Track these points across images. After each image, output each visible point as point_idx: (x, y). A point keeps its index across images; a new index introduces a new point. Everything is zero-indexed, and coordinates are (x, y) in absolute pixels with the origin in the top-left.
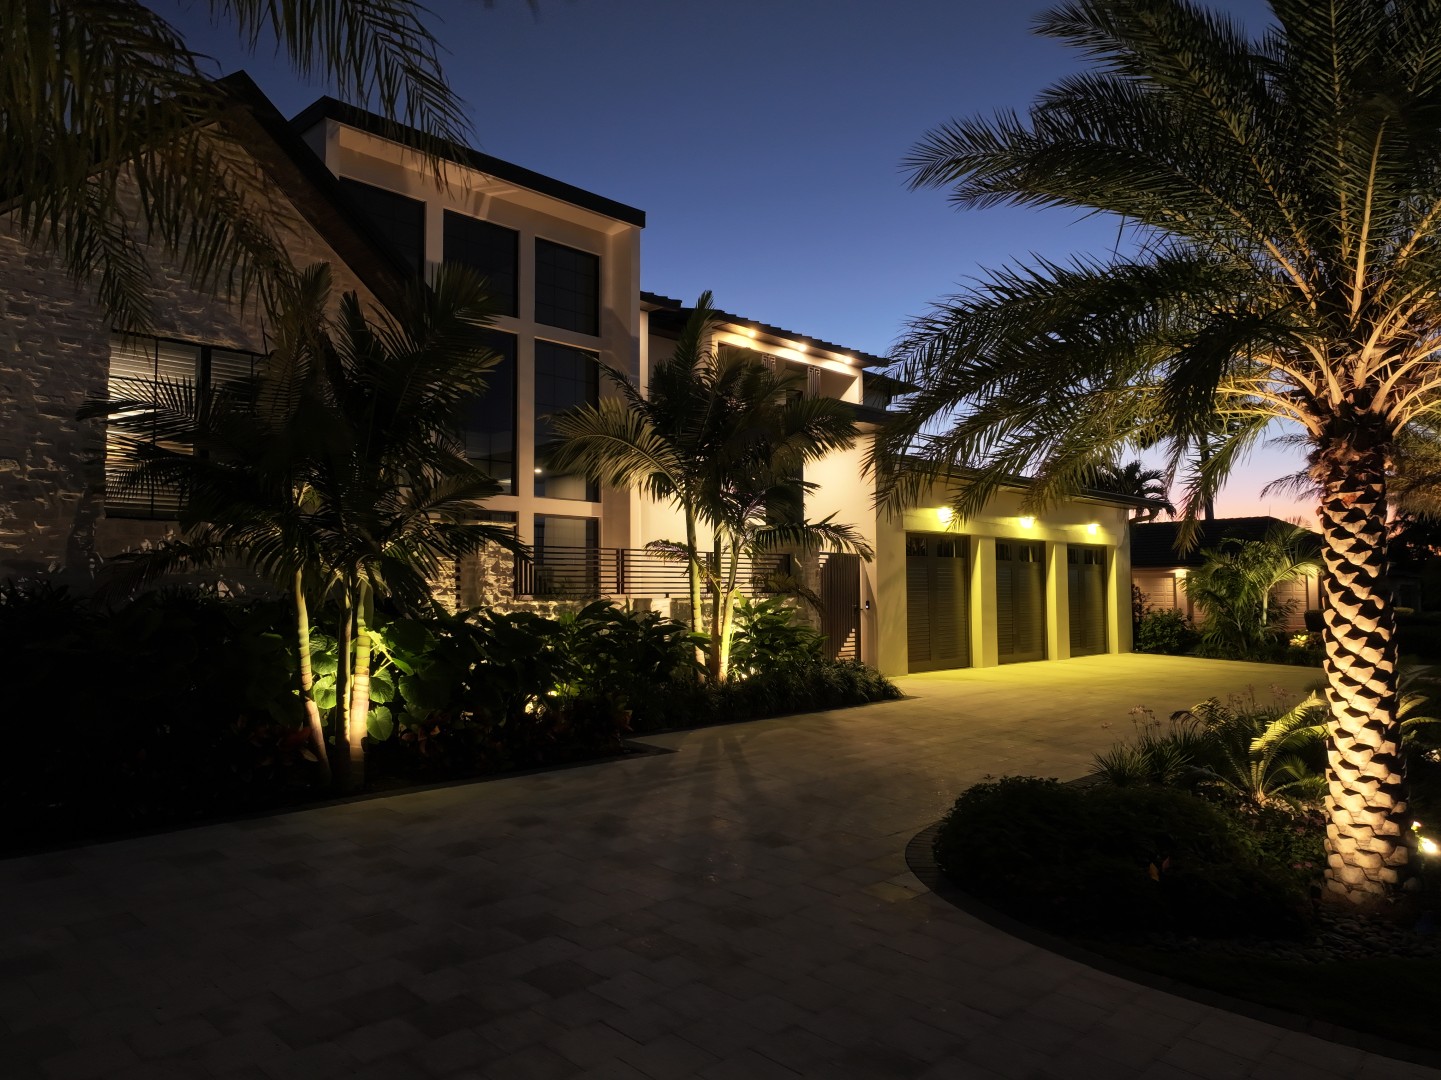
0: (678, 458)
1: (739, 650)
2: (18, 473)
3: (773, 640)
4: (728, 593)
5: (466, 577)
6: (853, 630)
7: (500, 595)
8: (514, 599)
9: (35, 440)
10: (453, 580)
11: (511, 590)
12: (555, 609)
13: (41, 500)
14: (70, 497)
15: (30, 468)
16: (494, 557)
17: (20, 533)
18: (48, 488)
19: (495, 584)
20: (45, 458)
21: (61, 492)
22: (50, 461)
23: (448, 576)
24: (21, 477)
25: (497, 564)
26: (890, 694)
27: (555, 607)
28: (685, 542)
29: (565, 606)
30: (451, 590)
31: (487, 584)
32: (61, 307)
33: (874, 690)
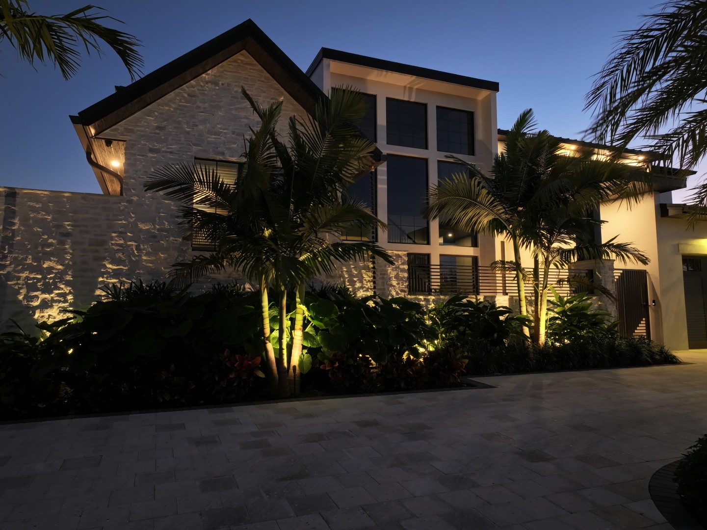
0: (504, 208)
1: (554, 327)
2: (153, 229)
3: (579, 322)
4: (543, 290)
5: (379, 282)
6: (644, 319)
7: (399, 292)
8: (408, 294)
9: (160, 213)
10: (372, 283)
11: (406, 289)
12: (434, 301)
13: (162, 242)
14: (176, 240)
15: (158, 227)
16: (396, 270)
17: (153, 258)
18: (166, 237)
19: (396, 285)
20: (165, 222)
21: (171, 238)
22: (167, 223)
23: (369, 281)
24: (154, 231)
25: (398, 274)
26: (670, 360)
27: (433, 299)
28: (514, 261)
29: (440, 299)
30: (371, 289)
31: (392, 285)
32: (172, 148)
33: (658, 357)
